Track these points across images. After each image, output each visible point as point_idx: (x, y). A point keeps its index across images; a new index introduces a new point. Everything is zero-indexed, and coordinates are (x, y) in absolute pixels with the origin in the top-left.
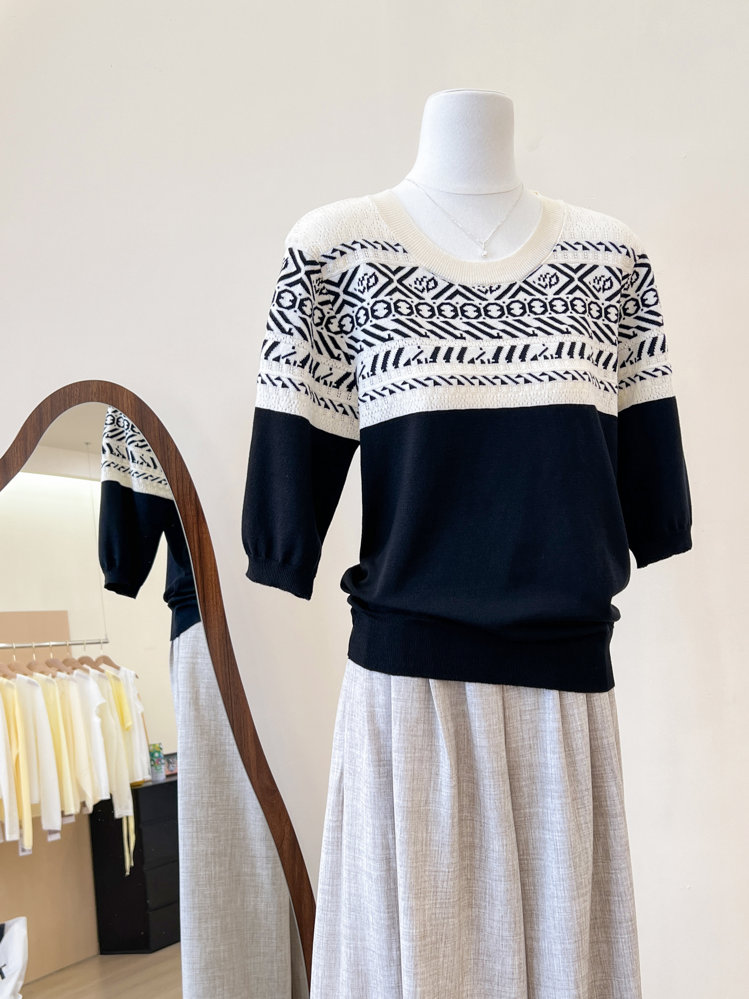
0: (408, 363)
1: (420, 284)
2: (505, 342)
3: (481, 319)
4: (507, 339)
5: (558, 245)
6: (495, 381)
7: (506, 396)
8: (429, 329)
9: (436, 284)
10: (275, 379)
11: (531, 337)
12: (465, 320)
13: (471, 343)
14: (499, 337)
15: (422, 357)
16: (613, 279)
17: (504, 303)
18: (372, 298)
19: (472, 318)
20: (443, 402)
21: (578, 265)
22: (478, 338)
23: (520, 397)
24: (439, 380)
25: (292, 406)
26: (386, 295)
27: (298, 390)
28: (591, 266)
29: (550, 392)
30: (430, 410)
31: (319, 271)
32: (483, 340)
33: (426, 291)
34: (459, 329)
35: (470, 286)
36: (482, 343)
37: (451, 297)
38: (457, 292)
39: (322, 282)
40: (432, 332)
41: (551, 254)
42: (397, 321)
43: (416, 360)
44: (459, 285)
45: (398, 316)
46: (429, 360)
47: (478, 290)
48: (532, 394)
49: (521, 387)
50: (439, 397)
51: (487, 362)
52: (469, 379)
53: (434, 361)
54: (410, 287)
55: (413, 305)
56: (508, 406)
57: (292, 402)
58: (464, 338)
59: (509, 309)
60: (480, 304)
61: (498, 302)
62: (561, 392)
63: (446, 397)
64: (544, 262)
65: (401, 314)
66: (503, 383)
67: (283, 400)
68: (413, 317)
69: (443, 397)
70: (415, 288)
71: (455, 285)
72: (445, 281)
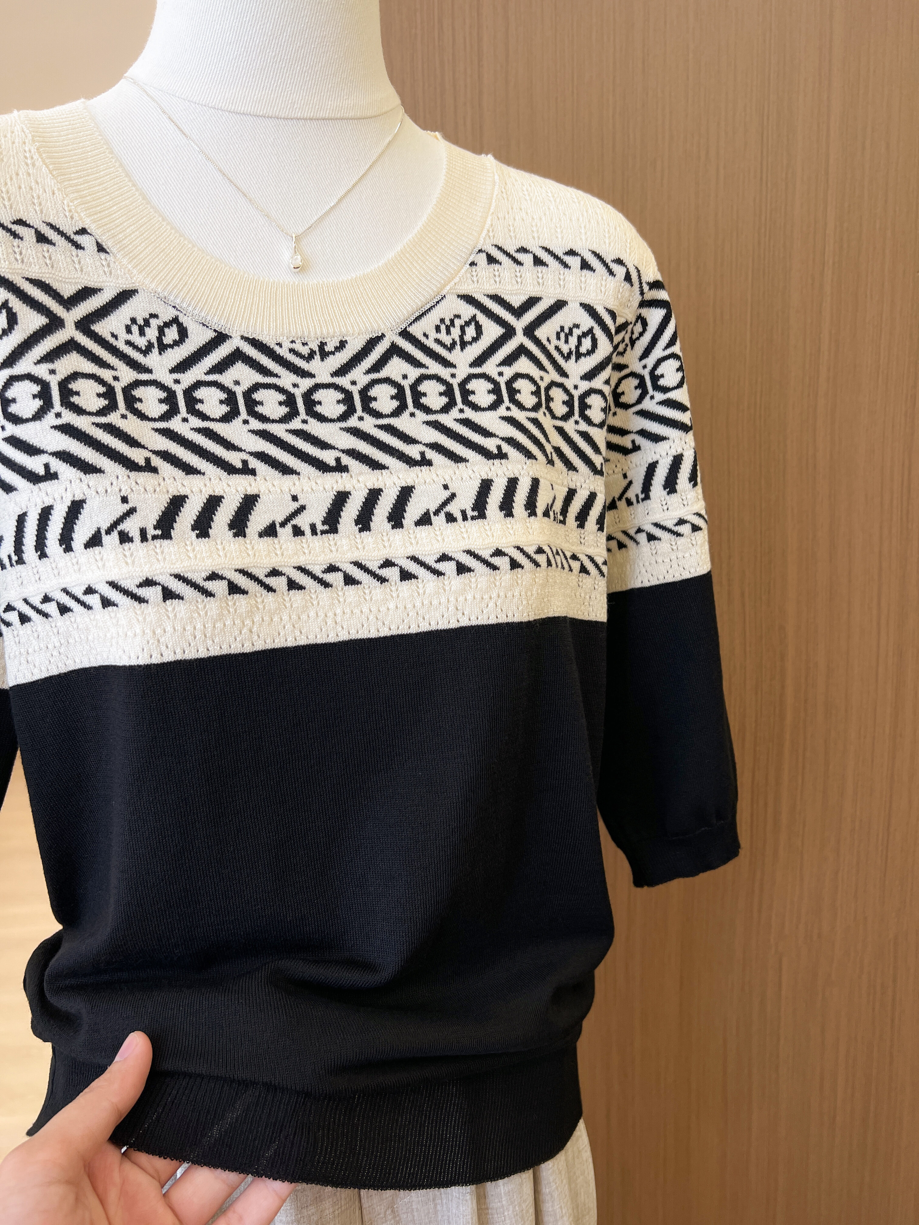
0: (95, 541)
1: (142, 333)
2: (355, 481)
3: (296, 424)
4: (361, 473)
5: (480, 251)
6: (329, 577)
7: (357, 611)
8: (158, 448)
9: (183, 333)
11: (417, 468)
12: (255, 424)
13: (269, 484)
14: (341, 468)
15: (131, 526)
16: (598, 332)
17: (354, 383)
19: (274, 421)
20: (191, 638)
21: (523, 298)
22: (286, 470)
23: (391, 612)
24: (177, 586)
26: (39, 362)
28: (552, 302)
29: (461, 599)
32: (301, 477)
33: (155, 351)
34: (240, 450)
35: (270, 342)
36: (297, 483)
37: (220, 367)
38: (237, 356)
40: (166, 456)
41: (463, 271)
42: (68, 430)
43: (115, 535)
44: (242, 337)
45: (69, 417)
46: (151, 532)
47: (292, 351)
48: (418, 604)
49: (393, 589)
50: (179, 627)
51: (308, 531)
52: (262, 577)
53: (166, 535)
54: (112, 340)
55: (118, 387)
56: (363, 634)
58: (253, 472)
59: (366, 399)
60: (295, 385)
61: (339, 381)
62: (486, 597)
63: (199, 626)
64: (448, 288)
65: (79, 411)
66: (349, 580)
68: (113, 418)
69: (189, 627)
70: (128, 343)
71: (231, 337)
72: (207, 327)
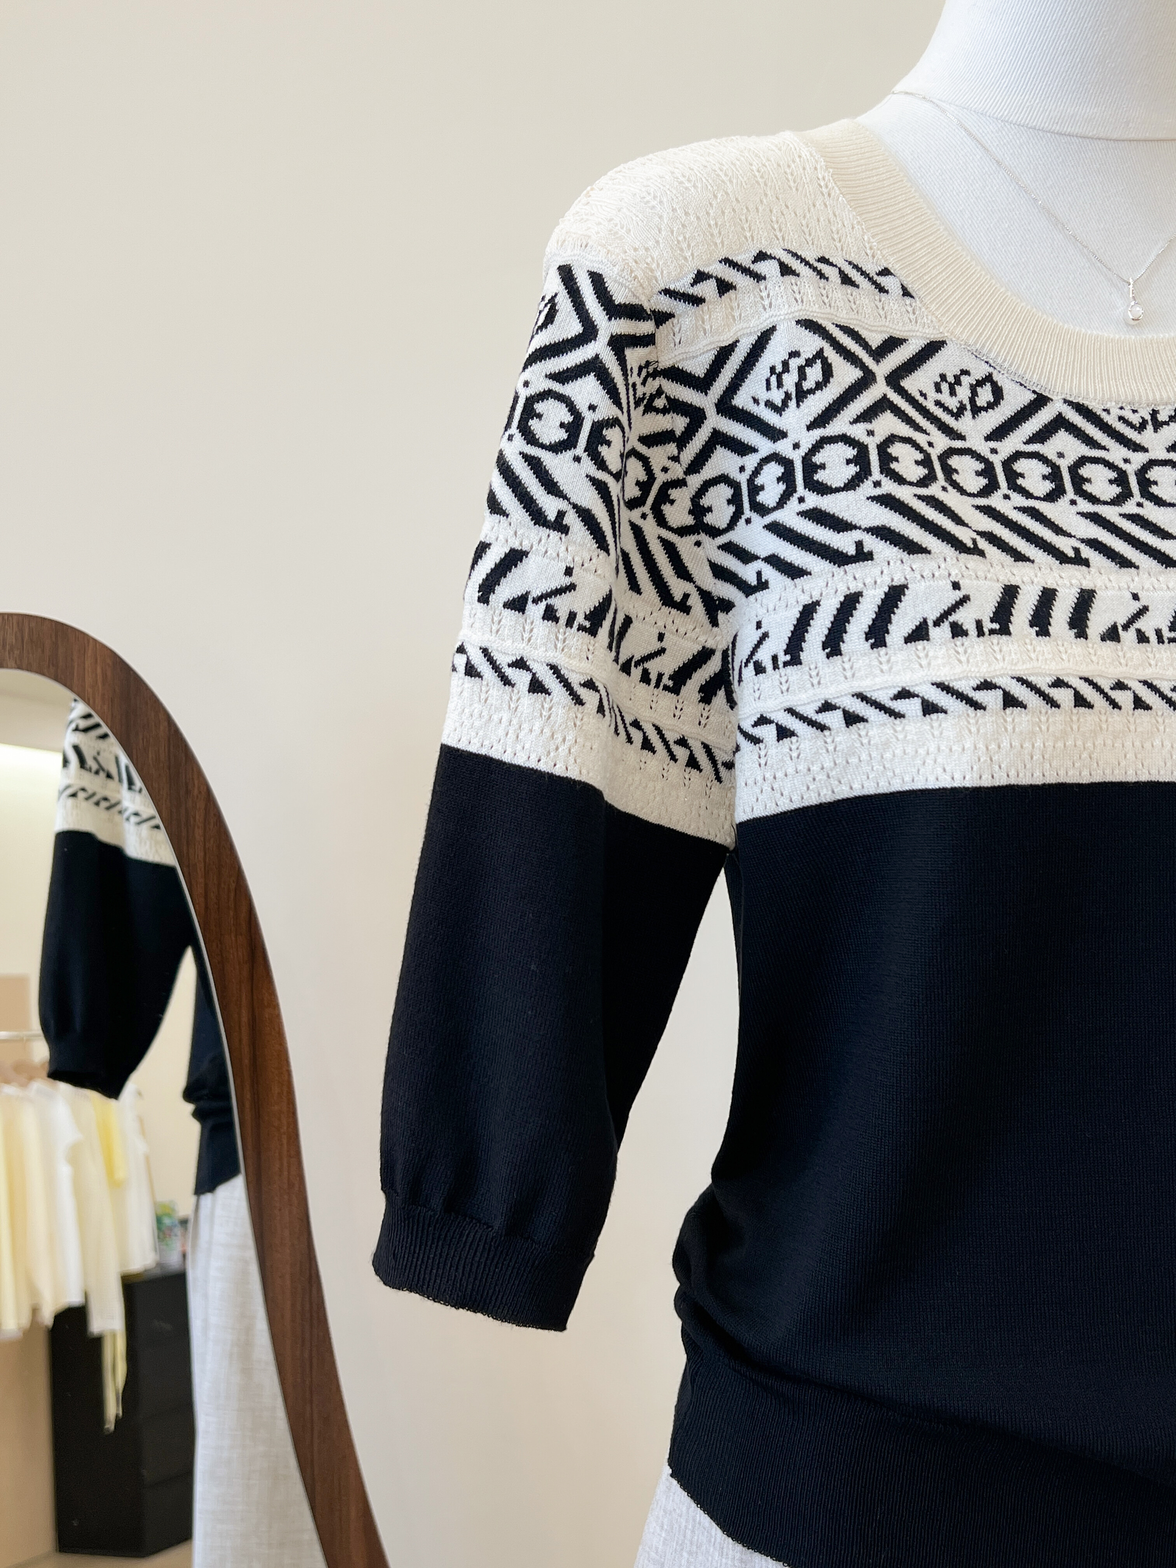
0: (919, 634)
1: (953, 393)
8: (981, 529)
9: (998, 393)
10: (509, 666)
12: (1085, 506)
13: (1105, 578)
15: (965, 617)
18: (810, 427)
19: (1105, 503)
20: (1028, 757)
22: (1124, 563)
24: (1020, 692)
25: (557, 749)
27: (579, 701)
30: (987, 782)
31: (648, 340)
32: (1142, 572)
33: (968, 414)
34: (1069, 535)
35: (1096, 407)
36: (1136, 579)
37: (1042, 436)
38: (1059, 423)
39: (655, 374)
40: (992, 539)
42: (888, 501)
43: (946, 627)
44: (1065, 401)
45: (889, 487)
46: (987, 626)
47: (1121, 418)
50: (1016, 743)
51: (1153, 638)
52: (1107, 689)
53: (1005, 631)
54: (921, 400)
55: (934, 453)
57: (559, 737)
58: (1086, 563)
60: (1126, 461)
61: (1174, 456)
63: (1039, 744)
65: (900, 480)
67: (531, 731)
68: (934, 490)
69: (1027, 745)
70: (938, 403)
71: (1052, 400)
72: (1025, 387)
